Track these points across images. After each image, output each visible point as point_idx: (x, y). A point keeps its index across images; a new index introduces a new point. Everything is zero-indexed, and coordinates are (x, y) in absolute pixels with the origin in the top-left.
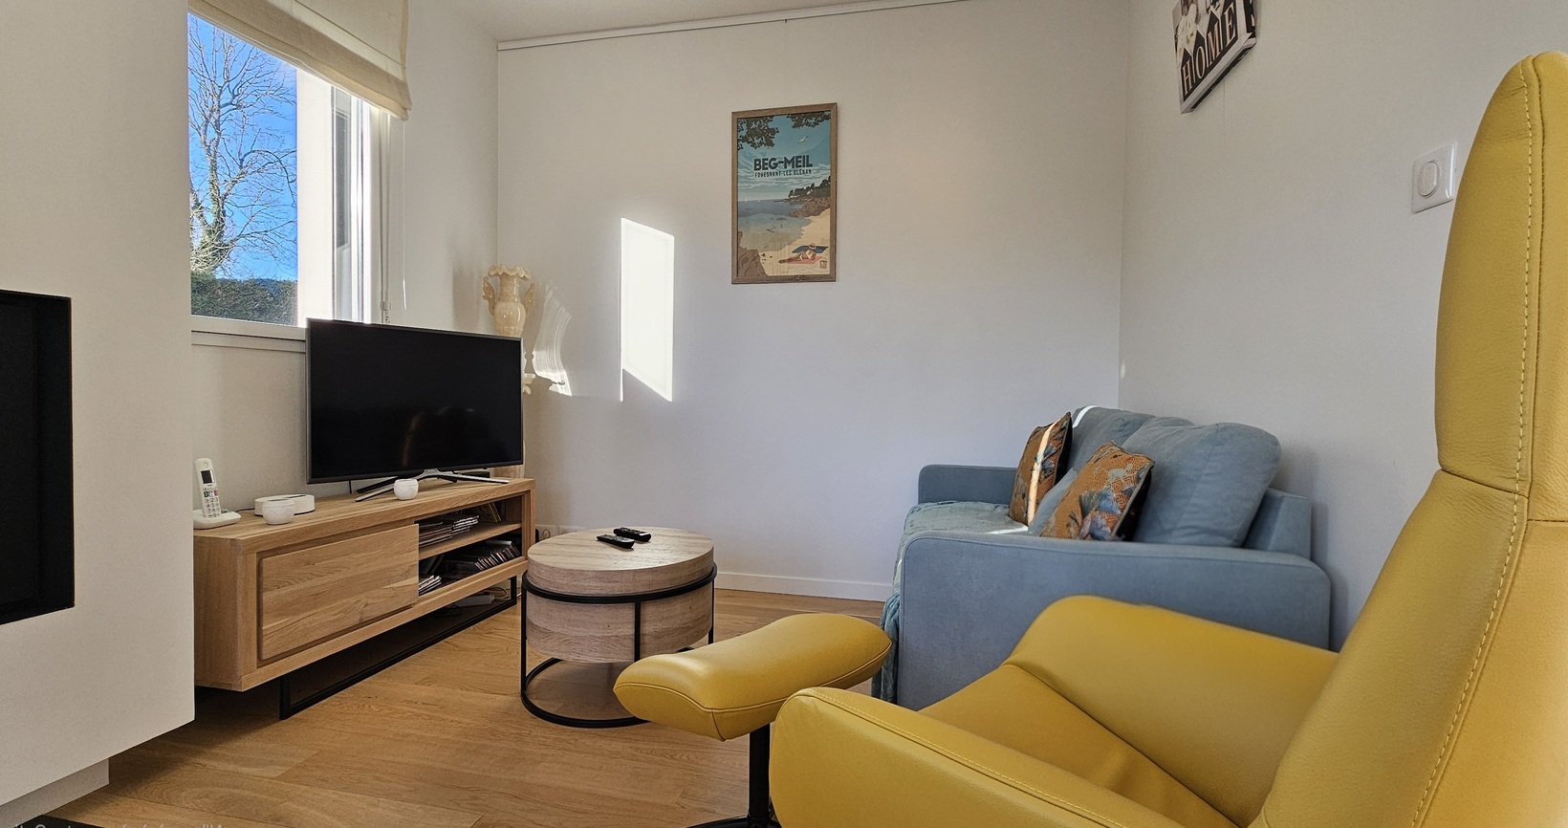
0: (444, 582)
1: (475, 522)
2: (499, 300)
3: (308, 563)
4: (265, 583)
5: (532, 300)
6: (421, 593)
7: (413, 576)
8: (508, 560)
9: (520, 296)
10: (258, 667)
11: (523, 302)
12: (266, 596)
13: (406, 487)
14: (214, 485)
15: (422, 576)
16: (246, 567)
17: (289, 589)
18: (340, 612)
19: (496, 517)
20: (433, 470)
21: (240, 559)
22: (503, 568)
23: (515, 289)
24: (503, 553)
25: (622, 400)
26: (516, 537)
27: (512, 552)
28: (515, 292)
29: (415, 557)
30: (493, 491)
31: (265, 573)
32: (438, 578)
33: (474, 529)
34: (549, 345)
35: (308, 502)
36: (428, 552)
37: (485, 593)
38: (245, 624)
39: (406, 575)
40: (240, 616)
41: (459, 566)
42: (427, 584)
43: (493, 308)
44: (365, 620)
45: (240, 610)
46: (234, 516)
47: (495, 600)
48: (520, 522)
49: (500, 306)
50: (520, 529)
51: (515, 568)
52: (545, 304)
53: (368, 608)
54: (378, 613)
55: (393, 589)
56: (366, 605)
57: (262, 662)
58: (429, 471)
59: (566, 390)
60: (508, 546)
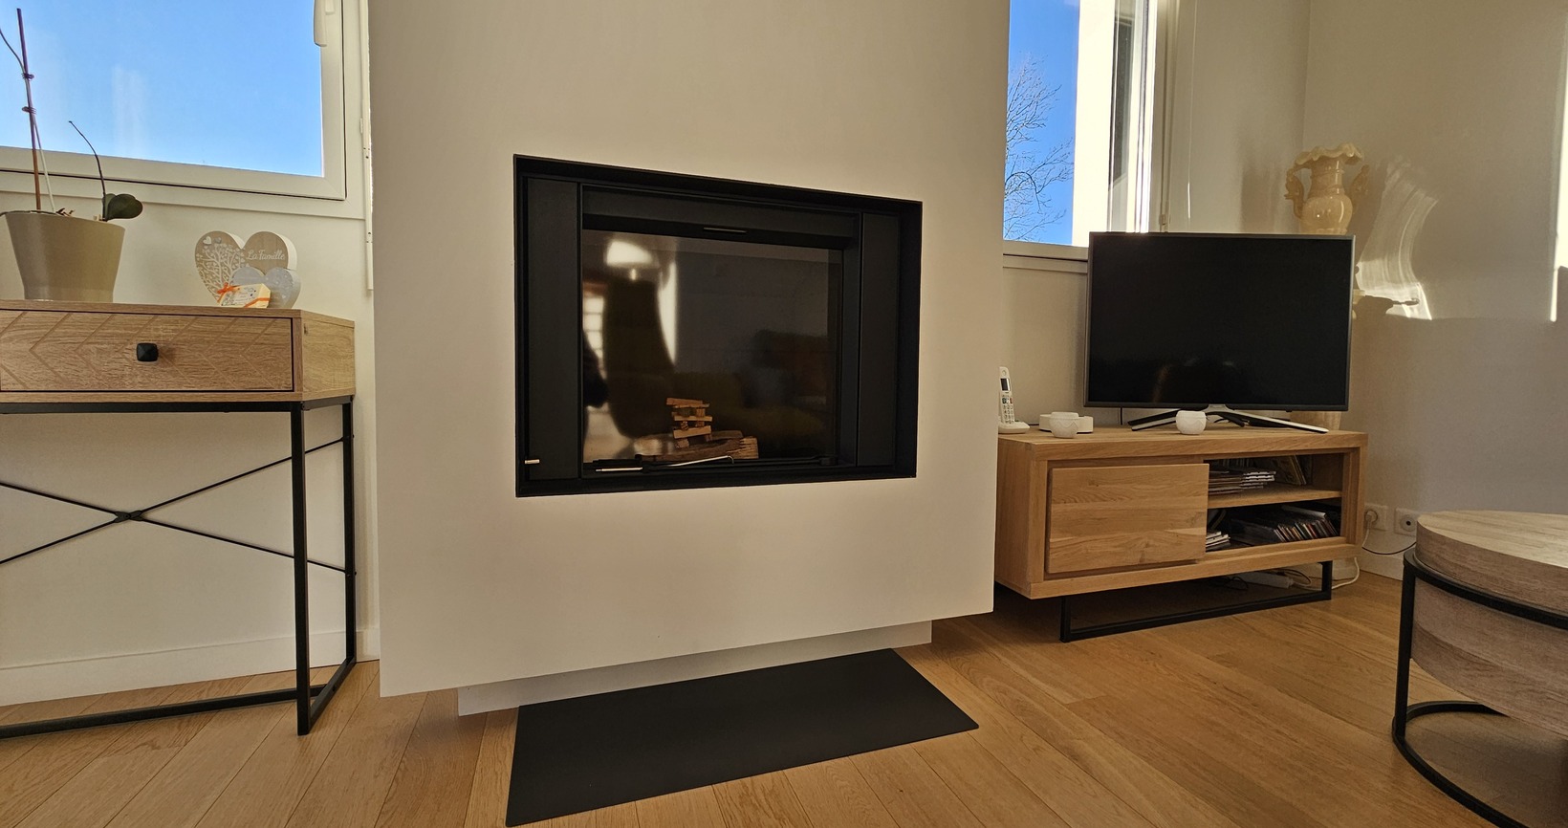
0: (1234, 543)
1: (1271, 478)
2: (1310, 195)
3: (1092, 483)
4: (1054, 494)
5: (1364, 190)
6: (1210, 549)
7: (1199, 526)
8: (1320, 537)
9: (1344, 186)
10: (1045, 580)
11: (1349, 194)
12: (1054, 508)
13: (1191, 420)
14: (1009, 393)
15: (1210, 529)
16: (1037, 473)
17: (1076, 506)
18: (1119, 546)
19: (1299, 478)
20: (1220, 406)
21: (1034, 464)
22: (1309, 546)
23: (1337, 175)
24: (1313, 527)
25: (1553, 317)
26: (1333, 508)
27: (1326, 528)
28: (1337, 179)
29: (1202, 504)
30: (1305, 440)
31: (1054, 484)
32: (1226, 536)
33: (1268, 487)
34: (1388, 250)
35: (1087, 423)
36: (1219, 501)
37: (1281, 572)
38: (1035, 532)
39: (1192, 522)
40: (1031, 523)
41: (1248, 529)
42: (1212, 541)
43: (1301, 208)
44: (1146, 562)
45: (1031, 517)
46: (1023, 426)
47: (1293, 586)
48: (1339, 489)
49: (1312, 205)
50: (1339, 500)
51: (1328, 550)
52: (1385, 193)
53: (1149, 550)
54: (1159, 559)
55: (1178, 535)
56: (1147, 546)
57: (1049, 576)
58: (1215, 406)
59: (1423, 312)
60: (1319, 518)
